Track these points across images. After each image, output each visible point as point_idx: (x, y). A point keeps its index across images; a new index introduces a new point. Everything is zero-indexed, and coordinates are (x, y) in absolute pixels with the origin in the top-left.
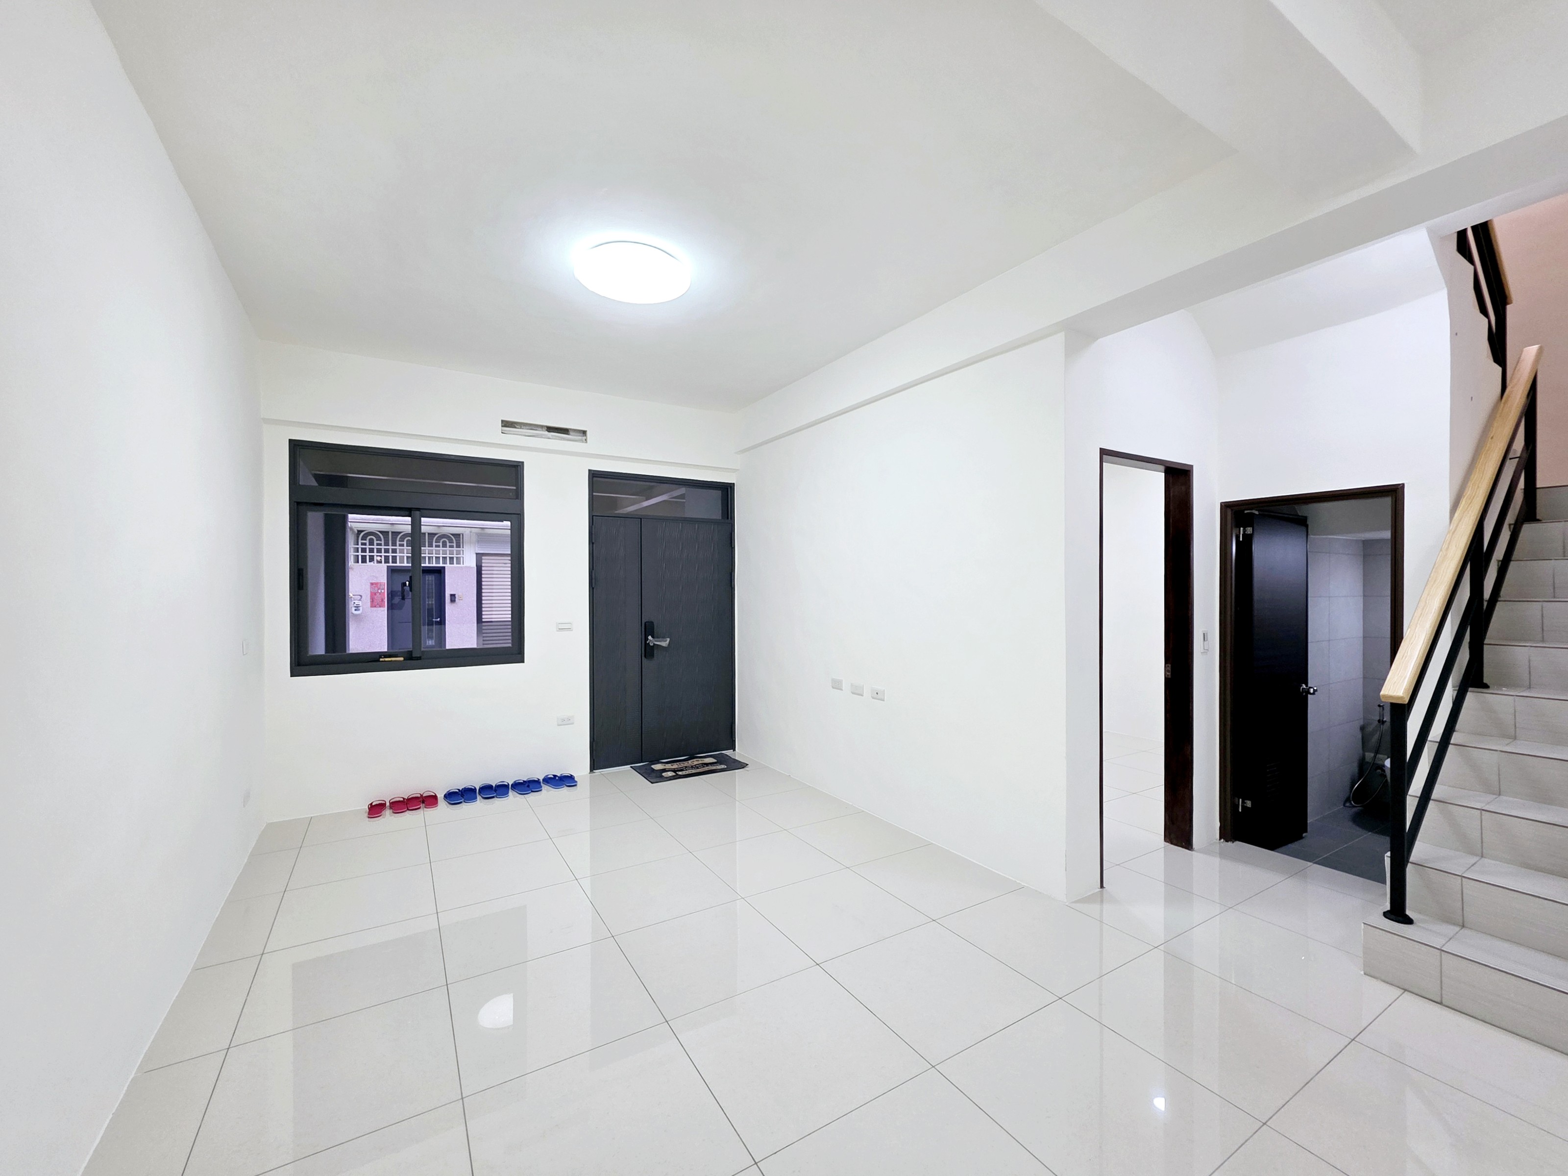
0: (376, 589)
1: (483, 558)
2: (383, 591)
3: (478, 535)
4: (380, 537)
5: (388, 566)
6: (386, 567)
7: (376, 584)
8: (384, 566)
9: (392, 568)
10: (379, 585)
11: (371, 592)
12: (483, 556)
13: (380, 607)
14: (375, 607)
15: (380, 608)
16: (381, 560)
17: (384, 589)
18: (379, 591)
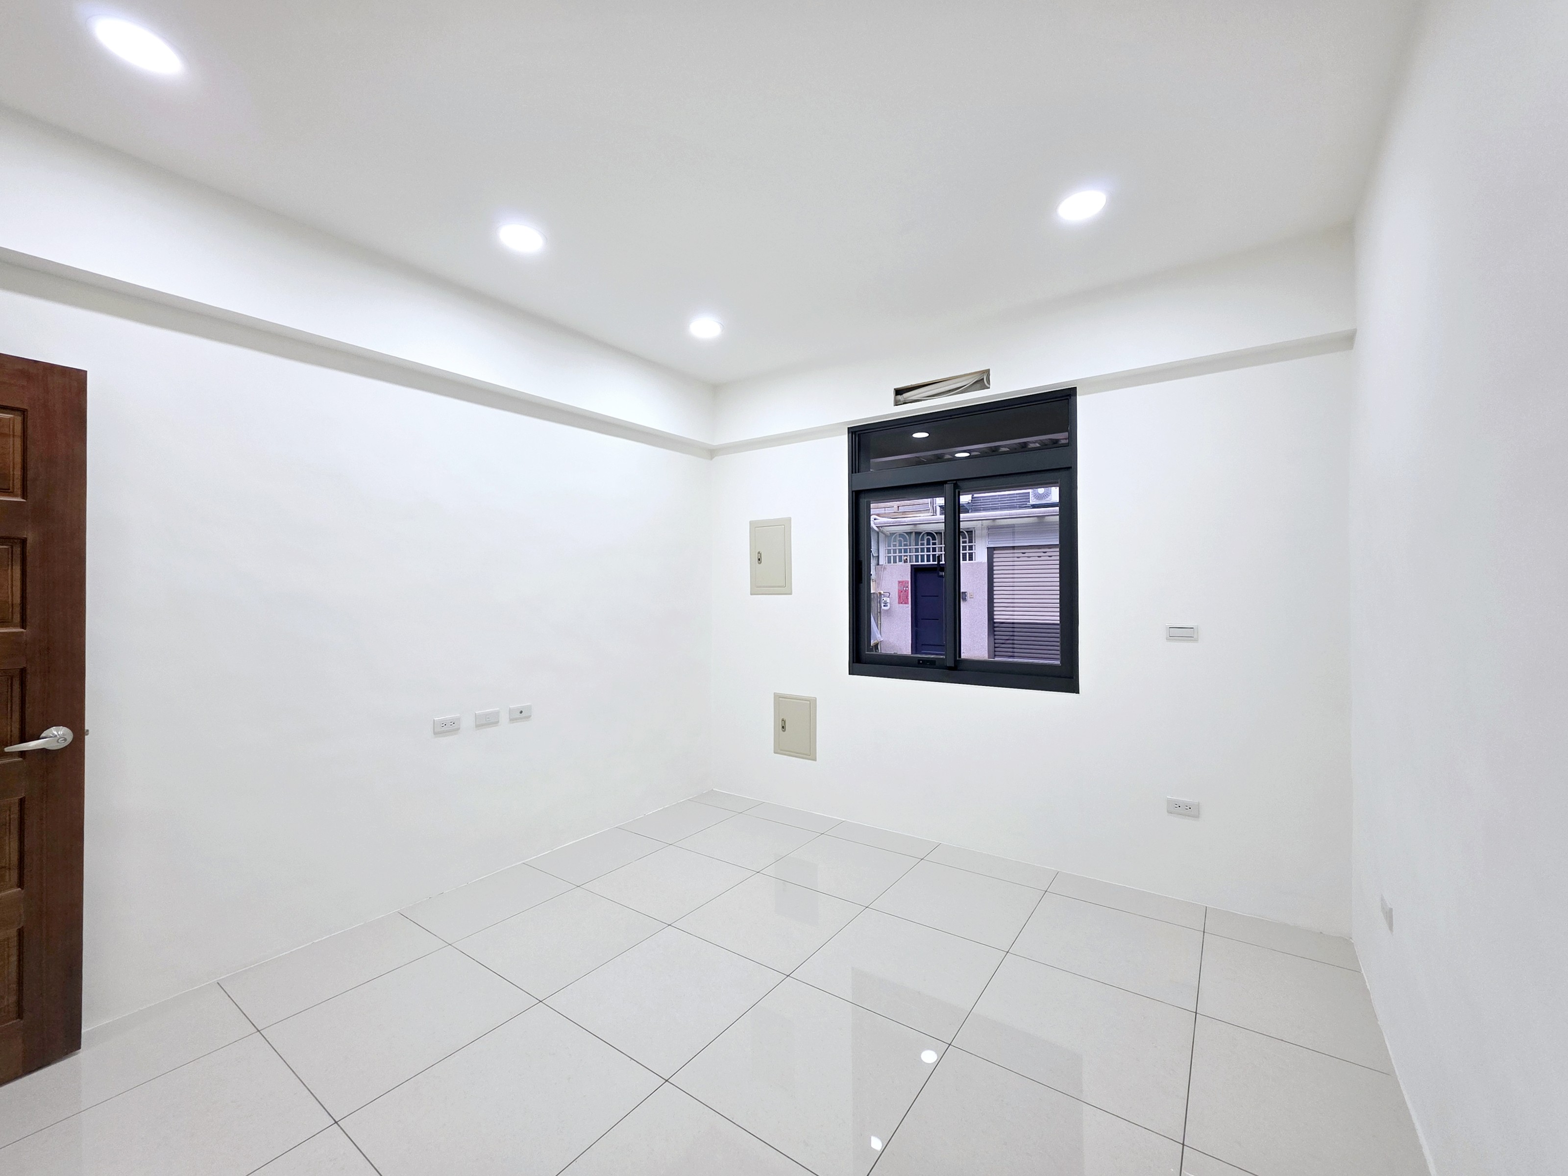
0: (902, 587)
1: (995, 552)
2: (907, 589)
3: (989, 528)
4: (907, 539)
5: (911, 565)
6: (910, 566)
7: (902, 582)
8: (909, 564)
9: (916, 567)
10: (904, 583)
11: (899, 590)
12: (994, 550)
13: (905, 603)
14: (902, 603)
15: (905, 605)
16: (906, 559)
17: (908, 587)
18: (905, 589)
